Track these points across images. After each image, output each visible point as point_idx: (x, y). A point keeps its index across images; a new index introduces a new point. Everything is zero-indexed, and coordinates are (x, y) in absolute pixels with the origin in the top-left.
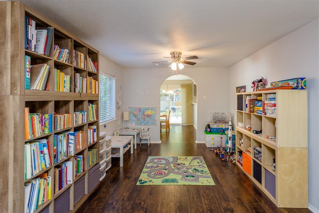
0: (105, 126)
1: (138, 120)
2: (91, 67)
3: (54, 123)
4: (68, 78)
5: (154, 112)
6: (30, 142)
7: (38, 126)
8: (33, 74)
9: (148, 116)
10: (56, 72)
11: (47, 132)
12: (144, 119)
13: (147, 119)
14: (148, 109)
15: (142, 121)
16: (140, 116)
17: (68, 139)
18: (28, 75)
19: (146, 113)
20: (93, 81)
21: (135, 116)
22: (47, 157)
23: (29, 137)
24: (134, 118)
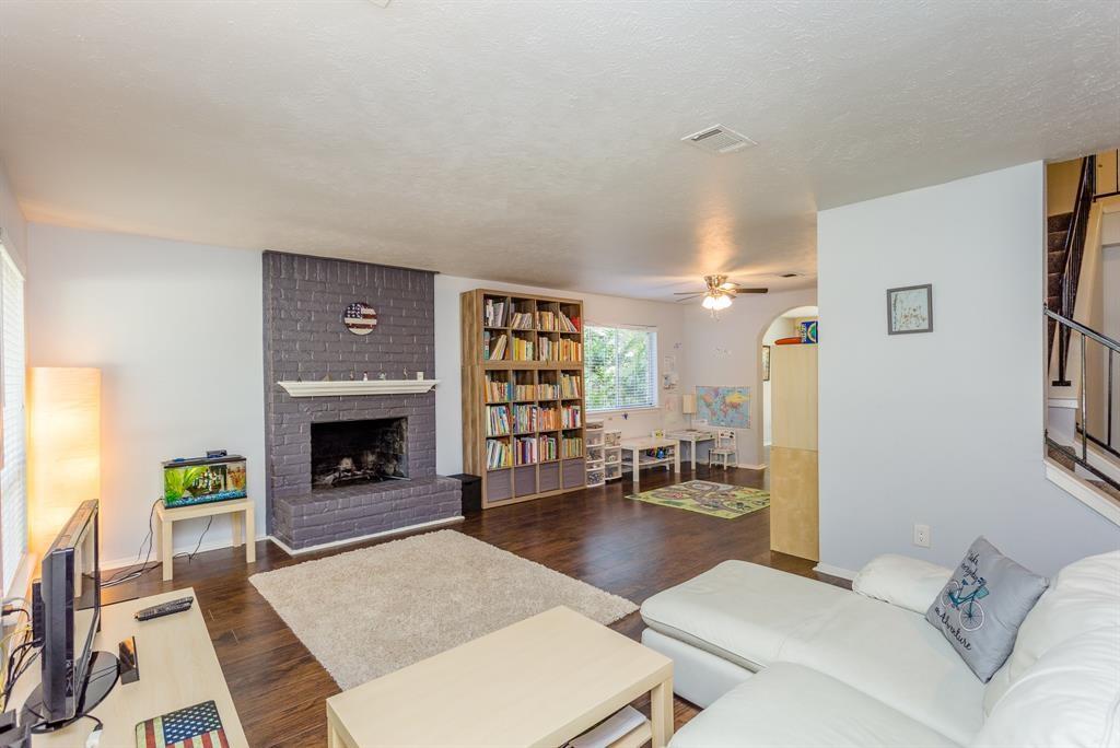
0: (626, 416)
1: (714, 414)
2: (568, 326)
3: (512, 392)
4: (530, 345)
5: (744, 398)
6: (492, 405)
7: (496, 393)
8: (492, 345)
9: (735, 406)
10: (515, 341)
11: (506, 400)
12: (725, 413)
13: (731, 412)
14: (733, 390)
15: (722, 418)
16: (717, 406)
17: (531, 413)
18: (487, 348)
19: (728, 400)
20: (573, 344)
21: (708, 405)
22: (506, 423)
23: (489, 401)
24: (706, 411)
